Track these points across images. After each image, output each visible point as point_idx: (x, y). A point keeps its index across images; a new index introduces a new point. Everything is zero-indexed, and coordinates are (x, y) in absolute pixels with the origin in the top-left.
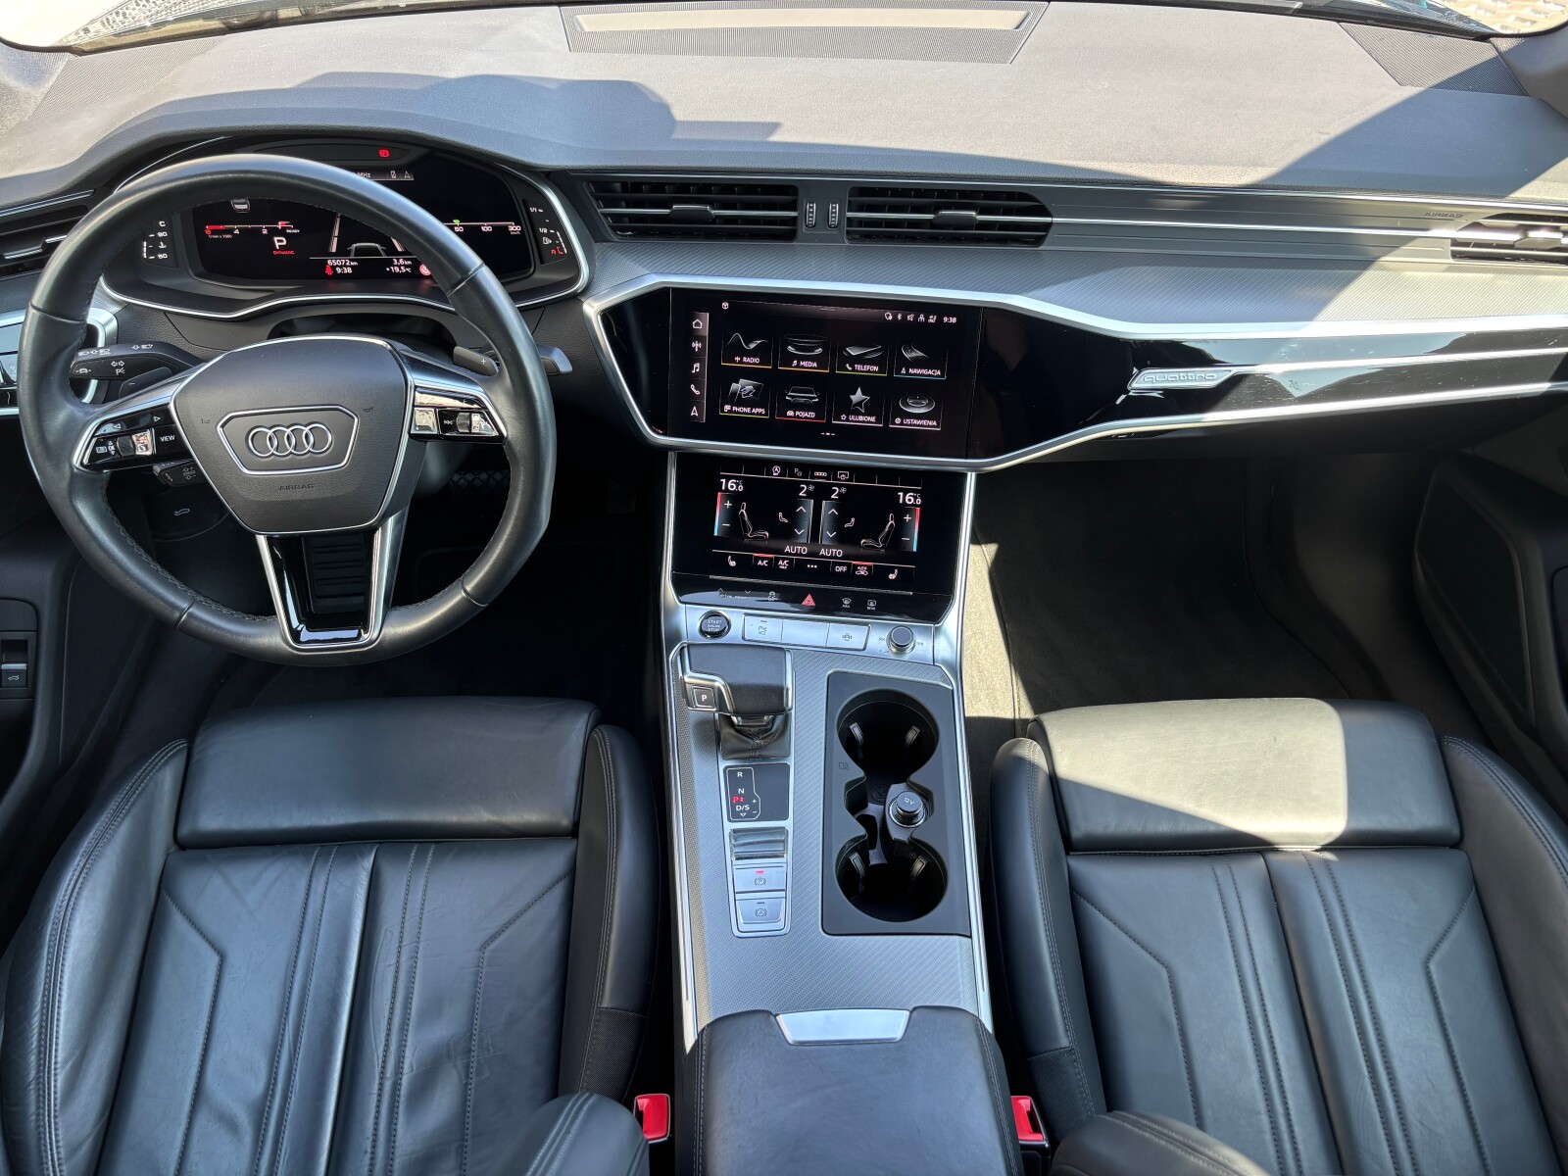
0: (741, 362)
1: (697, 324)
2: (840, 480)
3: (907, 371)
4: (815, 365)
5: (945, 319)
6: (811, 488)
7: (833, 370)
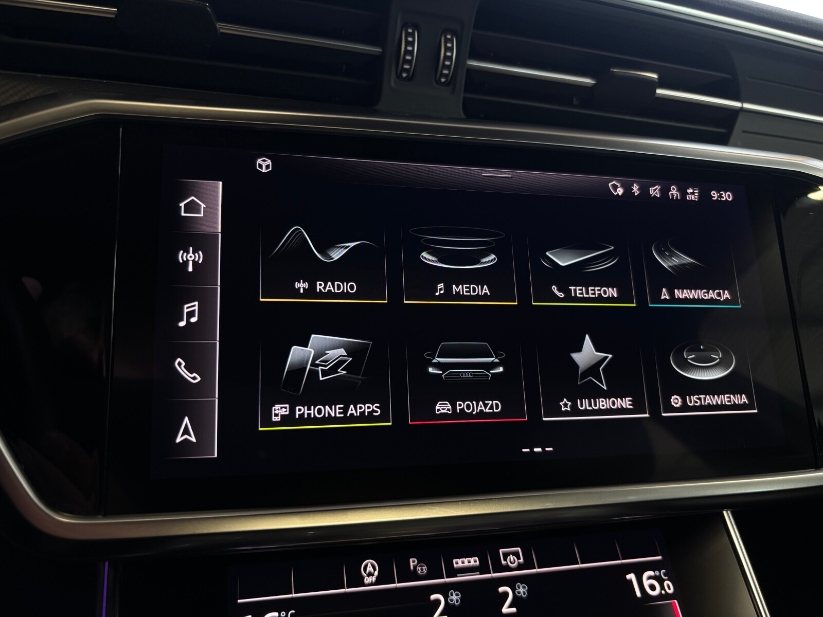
0: (311, 292)
1: (191, 207)
2: (508, 568)
3: (672, 294)
4: (486, 290)
5: (715, 195)
6: (455, 598)
7: (524, 299)
